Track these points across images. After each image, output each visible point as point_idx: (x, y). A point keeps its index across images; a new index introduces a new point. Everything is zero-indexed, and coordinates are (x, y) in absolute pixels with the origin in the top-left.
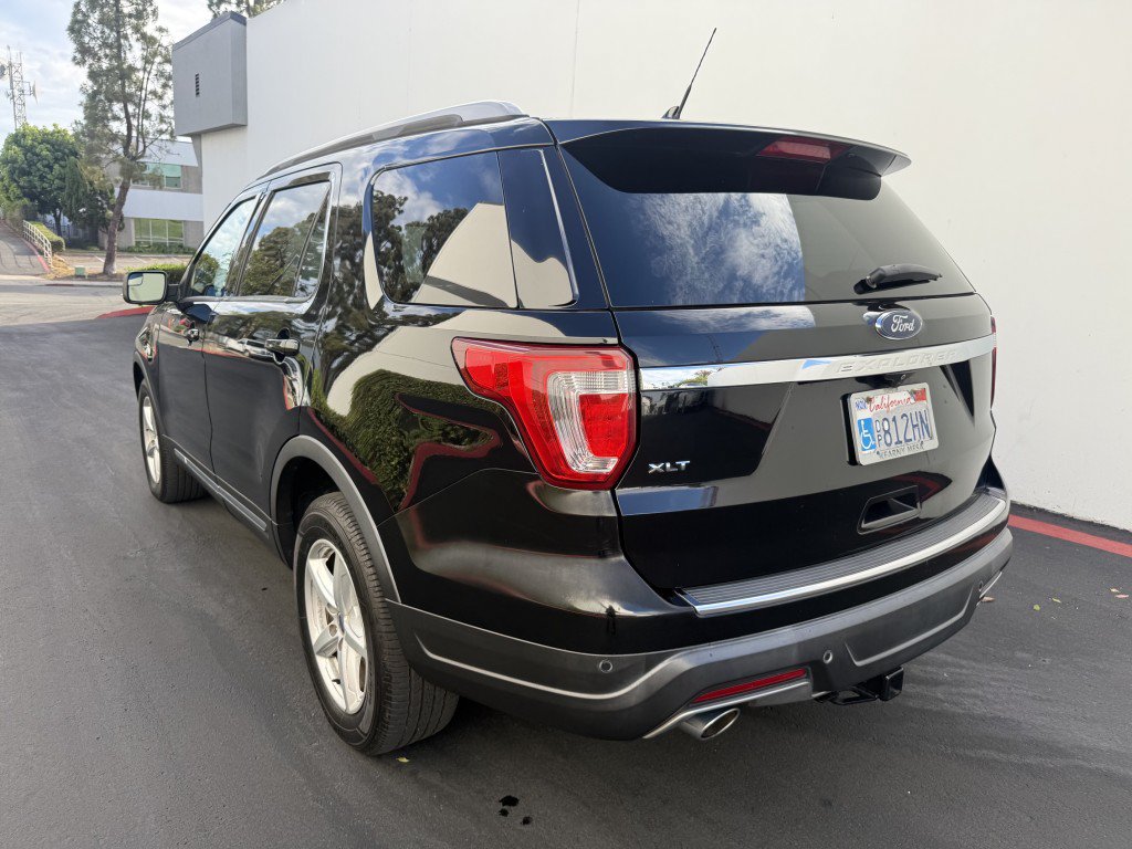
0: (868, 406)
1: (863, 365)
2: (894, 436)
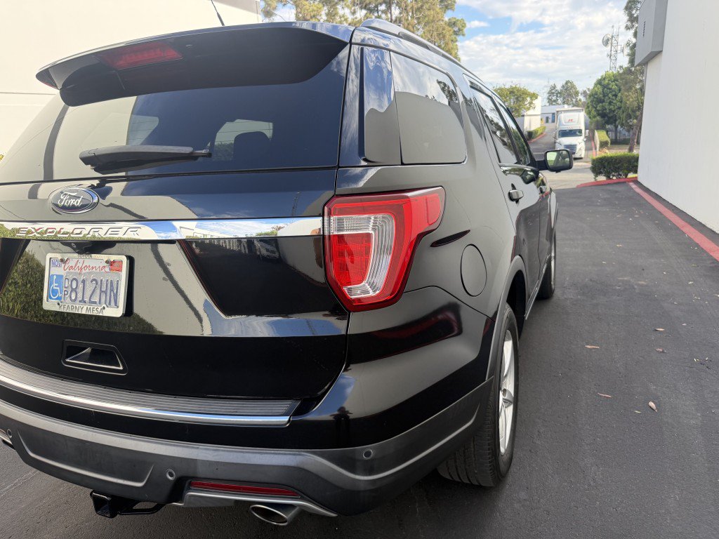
0: (63, 265)
1: (33, 230)
2: (80, 295)
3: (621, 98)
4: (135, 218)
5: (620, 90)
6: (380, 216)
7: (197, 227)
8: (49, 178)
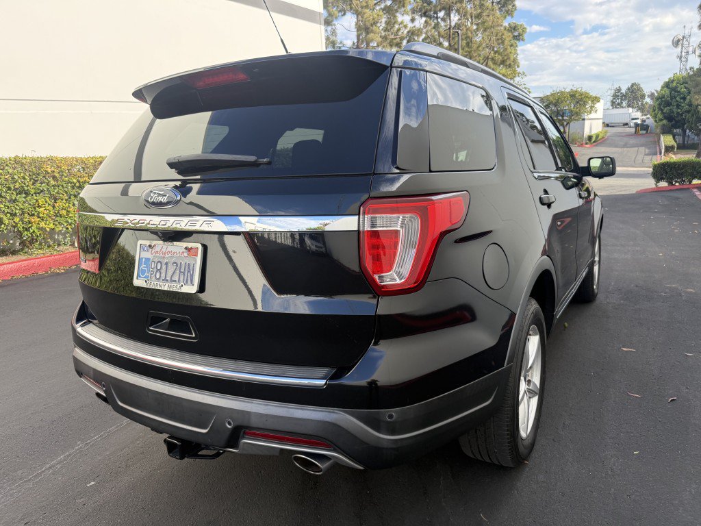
0: (151, 250)
1: (129, 221)
2: (163, 275)
3: (690, 101)
4: (206, 213)
5: (689, 93)
6: (408, 215)
7: (258, 222)
8: (138, 179)
